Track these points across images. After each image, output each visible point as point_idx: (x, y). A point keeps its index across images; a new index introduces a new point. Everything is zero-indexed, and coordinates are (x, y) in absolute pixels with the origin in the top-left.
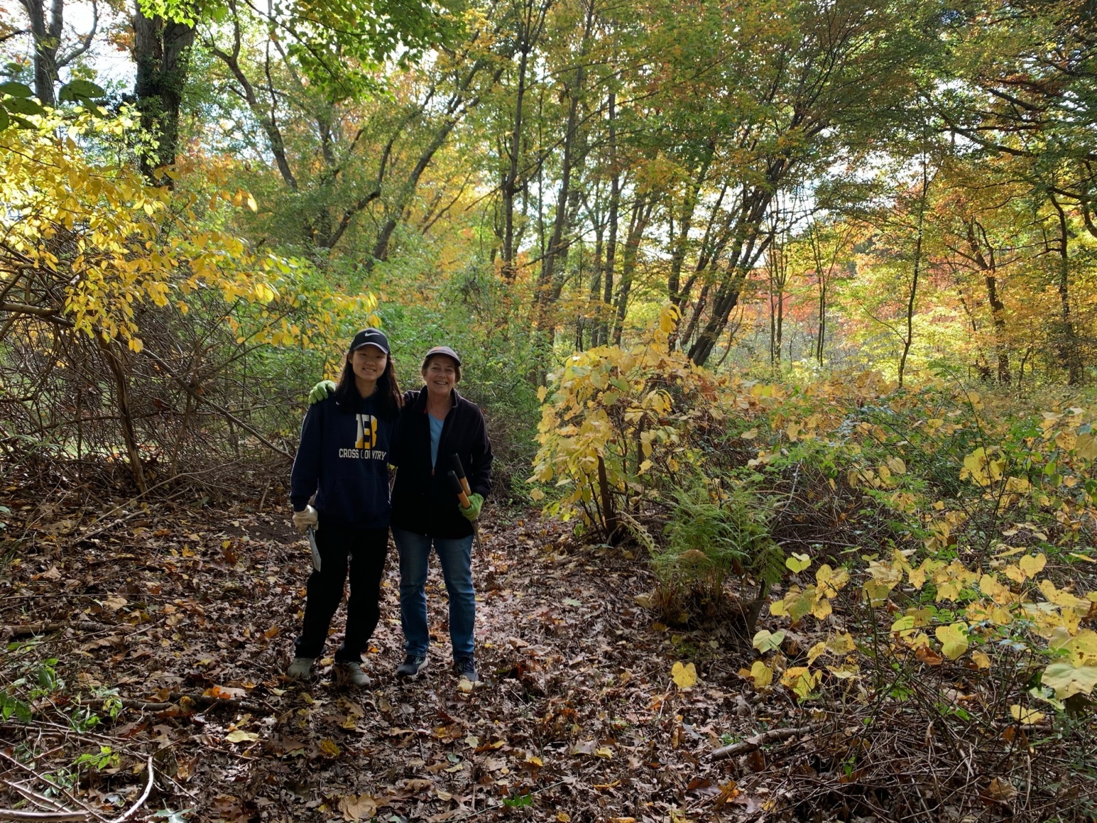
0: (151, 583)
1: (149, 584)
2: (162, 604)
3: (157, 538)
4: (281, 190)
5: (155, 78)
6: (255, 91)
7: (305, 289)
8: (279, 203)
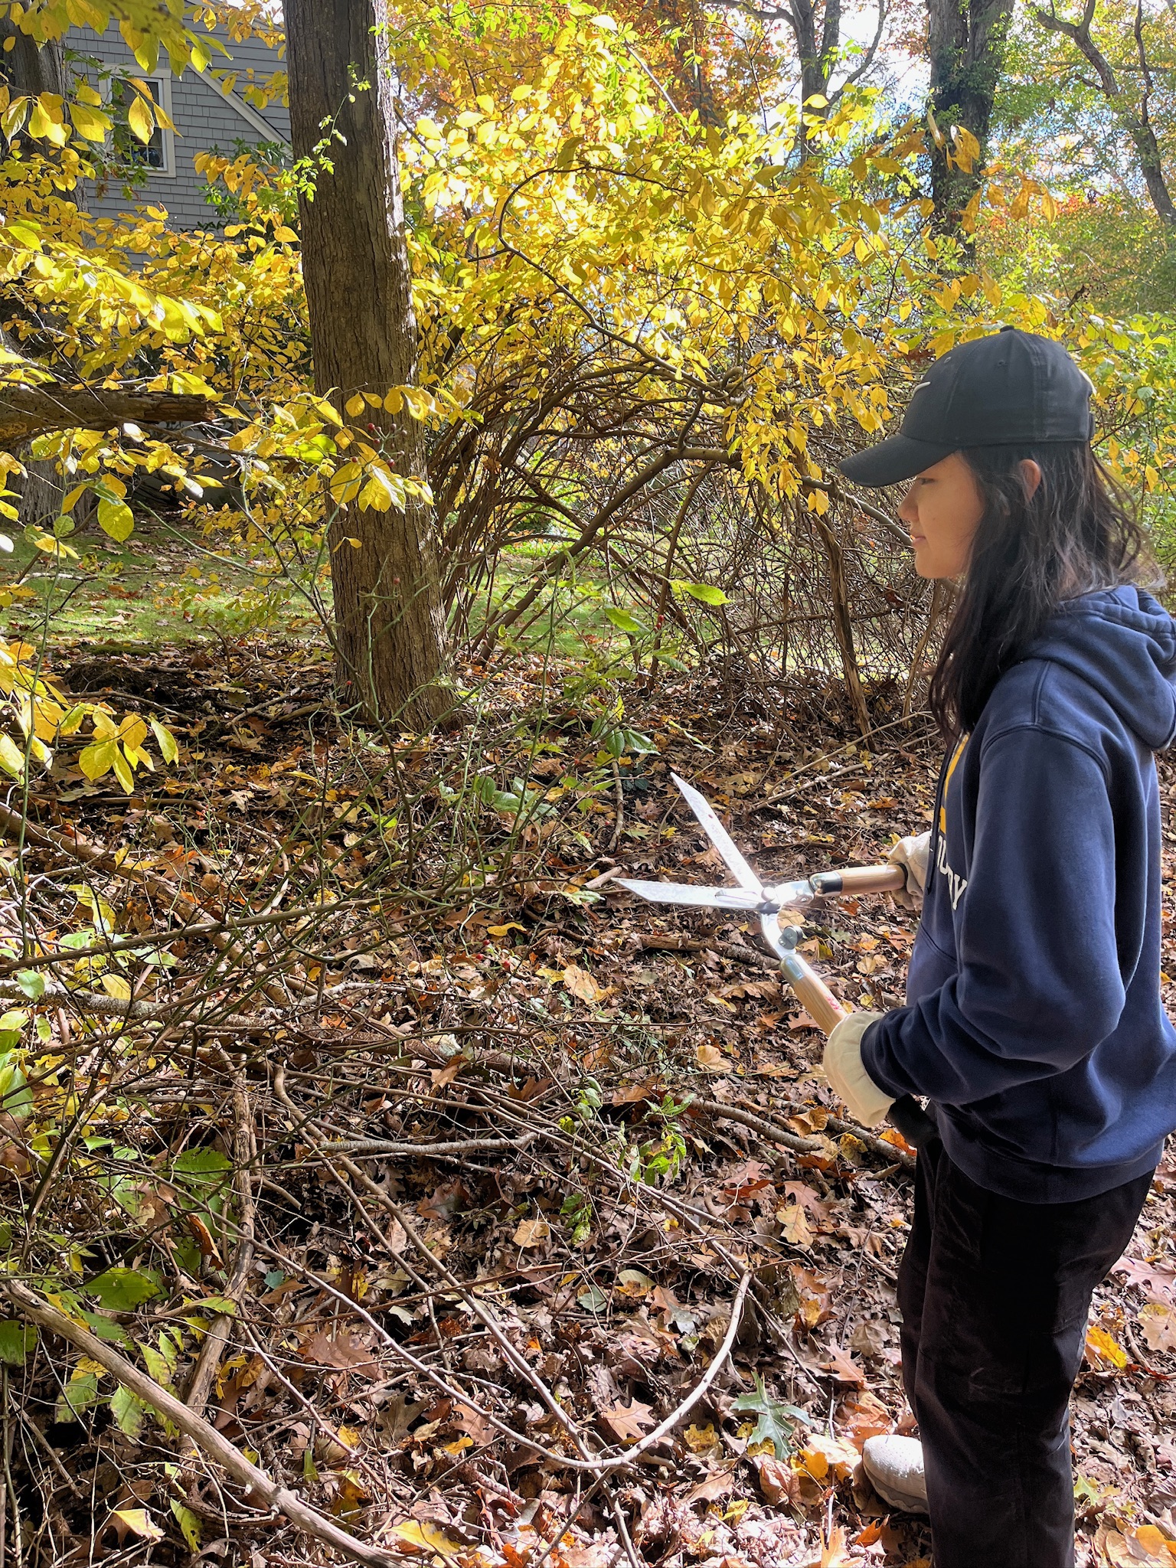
2: (857, 930)
3: (874, 811)
4: (1152, 235)
5: (955, 78)
6: (1118, 75)
7: (1156, 375)
8: (1146, 258)
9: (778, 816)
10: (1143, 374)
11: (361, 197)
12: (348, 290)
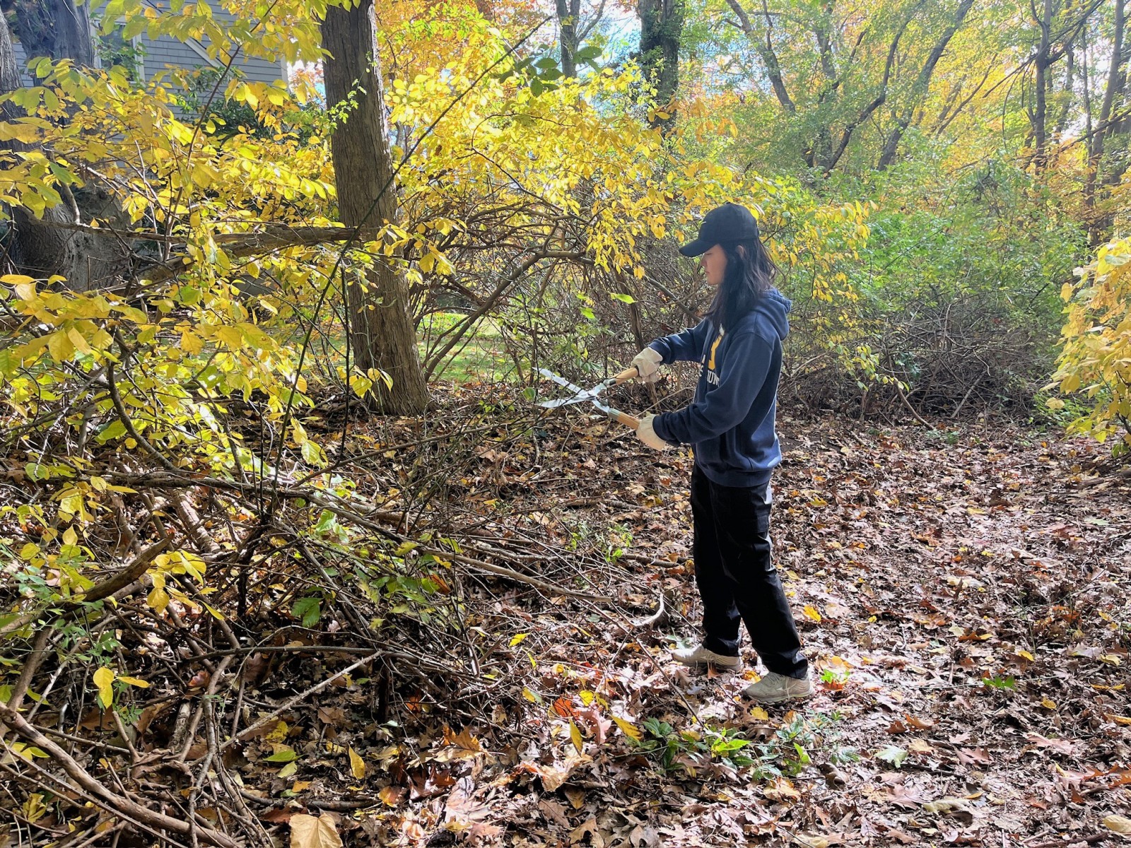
0: (663, 475)
1: (661, 477)
2: (672, 493)
4: (778, 117)
5: (657, 29)
6: (751, 18)
7: (790, 206)
8: (777, 131)
9: (619, 446)
10: (784, 206)
11: (367, 121)
12: (361, 170)
